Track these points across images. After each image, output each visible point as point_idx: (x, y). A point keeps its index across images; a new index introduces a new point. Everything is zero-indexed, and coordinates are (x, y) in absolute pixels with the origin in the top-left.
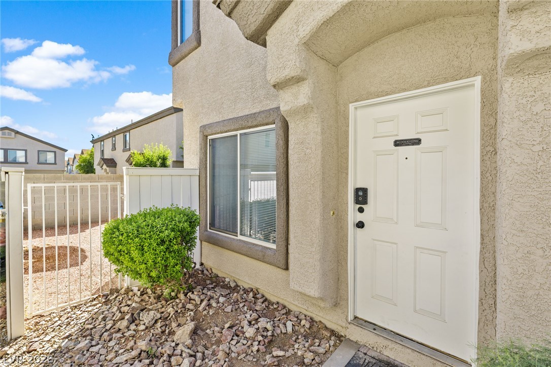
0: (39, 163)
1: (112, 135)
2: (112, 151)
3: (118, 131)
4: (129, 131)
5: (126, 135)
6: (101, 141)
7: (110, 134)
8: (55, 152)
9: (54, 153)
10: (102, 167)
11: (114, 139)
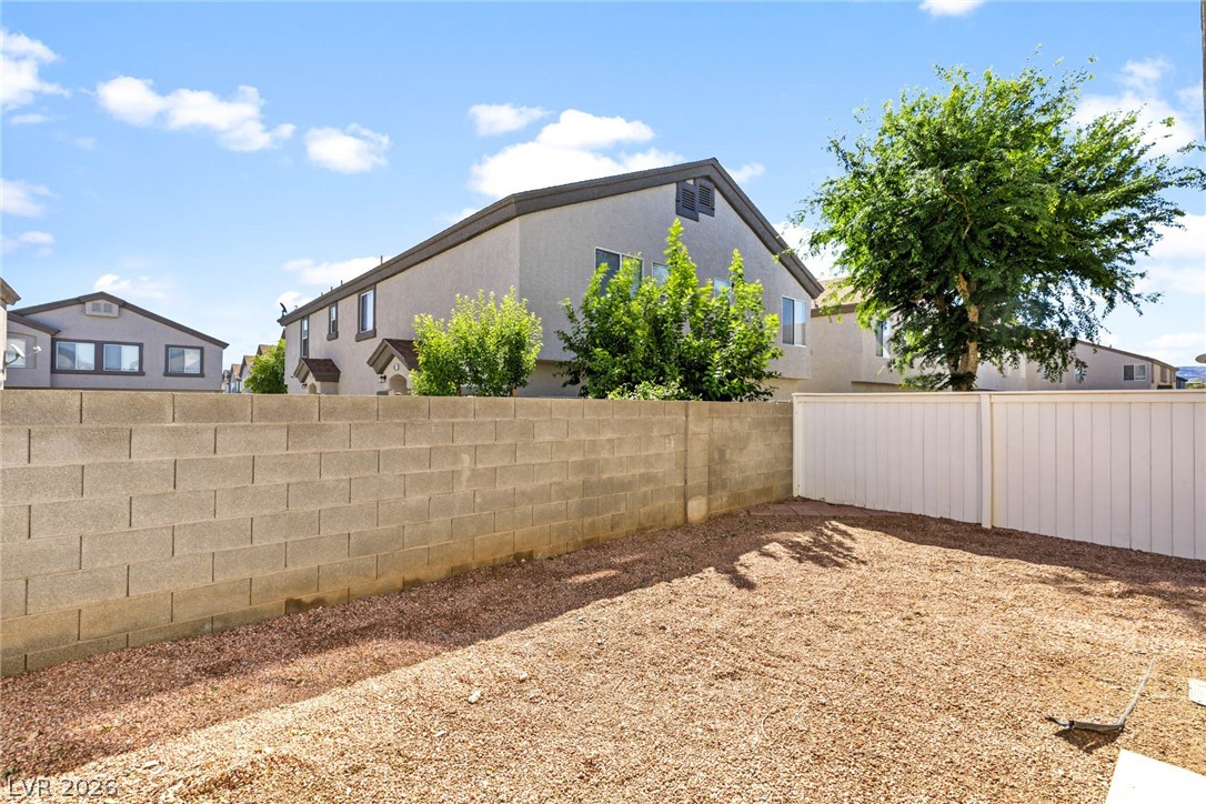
0: (167, 374)
1: (330, 300)
2: (329, 340)
3: (344, 287)
4: (373, 286)
5: (364, 299)
6: (303, 318)
7: (323, 298)
8: (202, 349)
9: (199, 351)
10: (303, 381)
11: (334, 309)
